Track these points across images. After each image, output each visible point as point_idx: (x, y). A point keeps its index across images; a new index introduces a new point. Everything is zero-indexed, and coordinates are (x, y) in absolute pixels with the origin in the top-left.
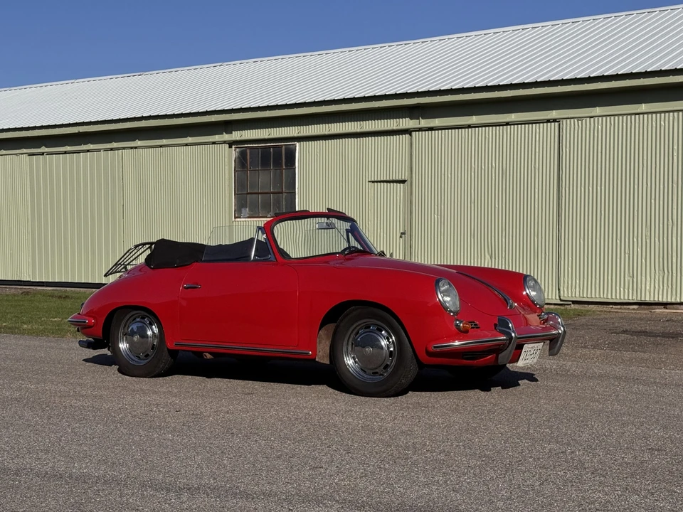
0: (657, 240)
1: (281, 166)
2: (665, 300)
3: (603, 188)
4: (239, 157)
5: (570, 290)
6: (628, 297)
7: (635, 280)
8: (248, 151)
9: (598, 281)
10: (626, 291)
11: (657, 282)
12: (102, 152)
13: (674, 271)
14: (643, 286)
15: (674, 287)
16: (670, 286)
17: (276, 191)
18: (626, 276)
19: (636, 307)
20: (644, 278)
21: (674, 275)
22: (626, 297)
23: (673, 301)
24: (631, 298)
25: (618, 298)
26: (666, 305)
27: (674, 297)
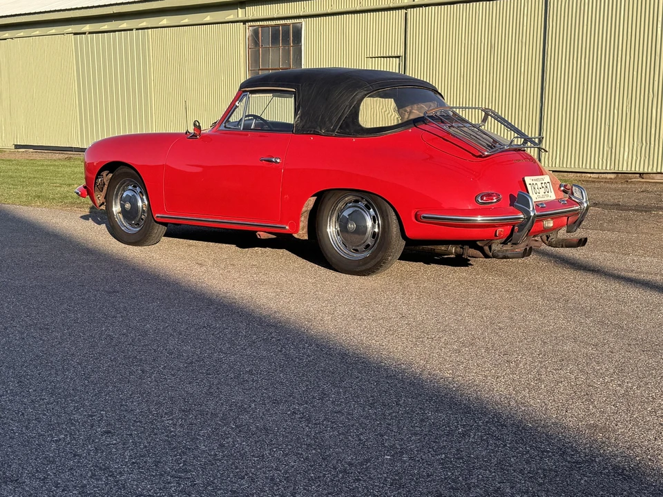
0: (637, 111)
1: (289, 44)
2: (641, 171)
4: (252, 35)
5: (550, 161)
6: (606, 167)
7: (613, 151)
8: (260, 29)
10: (604, 161)
11: (635, 153)
12: (134, 31)
13: (652, 142)
14: (621, 157)
15: (652, 157)
16: (647, 157)
17: (285, 67)
18: (605, 146)
19: (612, 176)
20: (622, 149)
21: (652, 146)
22: (604, 168)
23: (650, 171)
24: (608, 168)
25: (596, 168)
26: (641, 174)
27: (650, 167)
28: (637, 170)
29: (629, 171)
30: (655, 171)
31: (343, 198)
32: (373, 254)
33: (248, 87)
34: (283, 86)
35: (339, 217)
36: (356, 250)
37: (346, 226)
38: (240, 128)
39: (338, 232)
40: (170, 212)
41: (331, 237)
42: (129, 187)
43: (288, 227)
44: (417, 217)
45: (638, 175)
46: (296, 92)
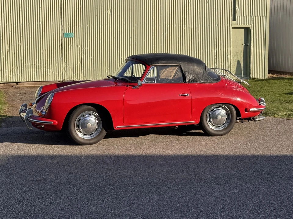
0: (13, 51)
7: (3, 72)
11: (14, 72)
14: (7, 75)
15: (23, 74)
16: (21, 74)
19: (3, 84)
20: (7, 71)
21: (23, 68)
23: (23, 81)
24: (1, 81)
26: (17, 83)
27: (23, 79)
28: (16, 81)
29: (12, 81)
30: (25, 81)
31: (212, 107)
32: (229, 126)
33: (154, 64)
34: (173, 63)
35: (210, 114)
36: (219, 126)
37: (216, 118)
38: (155, 82)
39: (210, 121)
40: (126, 124)
41: (208, 123)
42: (86, 116)
43: (194, 122)
44: (246, 110)
45: (15, 84)
46: (180, 66)
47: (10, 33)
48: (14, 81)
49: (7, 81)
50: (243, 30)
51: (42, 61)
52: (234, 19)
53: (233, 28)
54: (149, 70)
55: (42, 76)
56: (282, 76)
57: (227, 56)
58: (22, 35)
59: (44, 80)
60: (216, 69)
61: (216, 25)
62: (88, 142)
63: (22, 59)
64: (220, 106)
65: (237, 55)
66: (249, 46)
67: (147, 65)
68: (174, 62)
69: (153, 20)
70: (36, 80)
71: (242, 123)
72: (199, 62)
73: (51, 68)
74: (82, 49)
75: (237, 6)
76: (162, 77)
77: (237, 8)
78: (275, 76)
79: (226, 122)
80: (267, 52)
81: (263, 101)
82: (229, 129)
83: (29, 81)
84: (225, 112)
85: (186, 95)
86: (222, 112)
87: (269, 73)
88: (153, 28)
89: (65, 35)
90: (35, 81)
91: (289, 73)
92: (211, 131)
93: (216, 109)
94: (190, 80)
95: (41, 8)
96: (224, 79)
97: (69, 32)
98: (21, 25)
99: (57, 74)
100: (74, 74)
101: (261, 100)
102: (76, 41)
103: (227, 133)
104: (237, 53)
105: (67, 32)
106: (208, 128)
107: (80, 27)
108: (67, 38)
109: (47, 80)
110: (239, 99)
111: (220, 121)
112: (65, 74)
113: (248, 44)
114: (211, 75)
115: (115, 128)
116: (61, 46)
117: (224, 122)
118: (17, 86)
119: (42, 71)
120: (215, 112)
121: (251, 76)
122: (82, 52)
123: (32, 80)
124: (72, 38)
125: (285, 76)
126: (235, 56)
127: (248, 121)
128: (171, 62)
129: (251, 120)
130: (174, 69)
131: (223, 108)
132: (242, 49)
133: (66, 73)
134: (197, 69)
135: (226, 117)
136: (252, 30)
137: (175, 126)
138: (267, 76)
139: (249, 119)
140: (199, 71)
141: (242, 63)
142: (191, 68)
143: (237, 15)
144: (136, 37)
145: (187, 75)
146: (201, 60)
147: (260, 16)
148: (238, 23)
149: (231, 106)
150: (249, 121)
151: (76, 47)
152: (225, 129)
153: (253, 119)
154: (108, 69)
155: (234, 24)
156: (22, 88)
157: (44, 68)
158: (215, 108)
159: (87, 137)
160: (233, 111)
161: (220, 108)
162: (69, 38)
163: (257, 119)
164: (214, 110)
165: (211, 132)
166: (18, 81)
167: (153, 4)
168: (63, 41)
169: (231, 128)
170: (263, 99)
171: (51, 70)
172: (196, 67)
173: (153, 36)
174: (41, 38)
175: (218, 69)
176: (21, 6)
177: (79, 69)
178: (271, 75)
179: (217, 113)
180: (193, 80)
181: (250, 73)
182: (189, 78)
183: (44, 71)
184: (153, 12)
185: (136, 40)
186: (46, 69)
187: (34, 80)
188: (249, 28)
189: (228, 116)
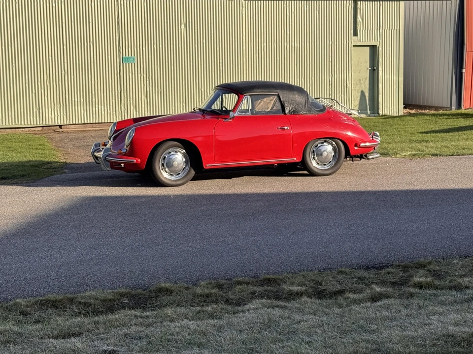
0: (54, 83)
3: (13, 47)
7: (41, 111)
9: (13, 113)
10: (35, 119)
11: (56, 111)
14: (47, 115)
15: (68, 114)
16: (65, 114)
18: (34, 109)
19: (41, 128)
20: (47, 109)
21: (68, 106)
22: (35, 123)
23: (68, 123)
24: (38, 123)
25: (29, 123)
26: (60, 126)
27: (68, 121)
28: (59, 123)
29: (53, 124)
30: (71, 123)
31: (316, 142)
32: (336, 164)
33: (248, 93)
34: (270, 92)
35: (314, 151)
36: (325, 165)
37: (321, 155)
38: (249, 114)
39: (314, 158)
40: (218, 162)
41: (312, 161)
42: (172, 153)
43: (295, 159)
44: (356, 146)
45: (58, 127)
46: (278, 95)
47: (50, 58)
48: (56, 123)
49: (47, 123)
50: (368, 48)
51: (94, 96)
52: (355, 34)
53: (354, 46)
54: (242, 101)
55: (94, 116)
56: (423, 111)
57: (347, 85)
58: (66, 61)
59: (97, 122)
60: (322, 98)
61: (331, 43)
62: (174, 183)
63: (67, 93)
64: (325, 141)
65: (361, 84)
66: (376, 71)
67: (240, 95)
68: (271, 90)
69: (244, 37)
70: (86, 122)
71: (353, 161)
72: (300, 90)
73: (106, 105)
74: (148, 79)
75: (359, 16)
76: (257, 109)
77: (359, 19)
78: (413, 111)
79: (333, 160)
80: (402, 79)
81: (377, 136)
82: (336, 168)
83: (77, 123)
84: (332, 148)
85: (286, 128)
86: (328, 149)
87: (405, 108)
88: (244, 48)
89: (124, 60)
90: (84, 124)
91: (433, 107)
92: (315, 170)
93: (321, 145)
94: (290, 111)
95: (91, 24)
96: (330, 110)
97: (130, 56)
98: (65, 47)
99: (114, 112)
100: (138, 113)
101: (374, 134)
102: (139, 67)
103: (334, 172)
104: (360, 80)
105: (127, 56)
106: (312, 166)
107: (144, 48)
108: (127, 64)
109: (100, 122)
110: (350, 134)
111: (326, 158)
112: (124, 112)
113: (375, 68)
114: (315, 105)
115: (205, 167)
116: (118, 75)
117: (331, 160)
118: (61, 130)
119: (94, 109)
120: (320, 148)
121: (381, 113)
122: (148, 82)
123: (80, 122)
124: (133, 64)
125: (427, 111)
126: (357, 85)
127: (359, 159)
128: (267, 90)
129: (363, 158)
130: (272, 100)
131: (329, 143)
132: (367, 74)
133: (126, 111)
134: (298, 98)
135: (333, 154)
136: (380, 49)
137: (273, 165)
138: (402, 111)
139: (361, 157)
140: (300, 100)
141: (367, 95)
142: (291, 97)
143: (358, 28)
144: (221, 61)
145: (286, 105)
146: (303, 87)
147: (391, 28)
148: (360, 39)
149: (339, 141)
150: (361, 160)
151: (139, 75)
152: (332, 168)
153: (366, 156)
154: (183, 105)
155: (355, 40)
156: (68, 132)
157: (97, 106)
158: (319, 143)
159: (173, 178)
160: (340, 146)
161: (325, 144)
162: (130, 64)
163: (370, 157)
164: (319, 145)
165: (315, 172)
166: (62, 123)
167: (244, 15)
168: (122, 68)
169: (338, 167)
170: (378, 134)
171: (106, 108)
172: (297, 96)
173: (245, 59)
174: (92, 64)
175: (324, 98)
176: (64, 21)
177: (143, 106)
178: (408, 110)
179: (322, 148)
180: (294, 111)
181: (378, 109)
182: (288, 108)
183: (97, 109)
184: (244, 26)
185: (221, 65)
186: (100, 106)
187: (83, 122)
188: (376, 46)
189: (335, 152)
